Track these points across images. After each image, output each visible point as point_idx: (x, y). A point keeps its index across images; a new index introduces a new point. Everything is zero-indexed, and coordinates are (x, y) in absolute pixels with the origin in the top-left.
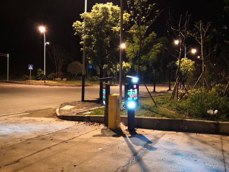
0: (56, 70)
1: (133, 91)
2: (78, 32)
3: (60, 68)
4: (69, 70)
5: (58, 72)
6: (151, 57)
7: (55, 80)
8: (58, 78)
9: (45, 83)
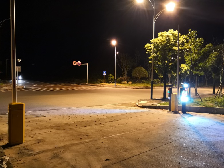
0: (122, 75)
2: (148, 51)
3: (126, 73)
4: (133, 74)
5: (124, 77)
6: (208, 64)
7: (122, 83)
8: (124, 81)
9: (115, 85)
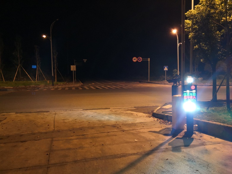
1: (190, 93)
3: (196, 66)
5: (194, 72)
